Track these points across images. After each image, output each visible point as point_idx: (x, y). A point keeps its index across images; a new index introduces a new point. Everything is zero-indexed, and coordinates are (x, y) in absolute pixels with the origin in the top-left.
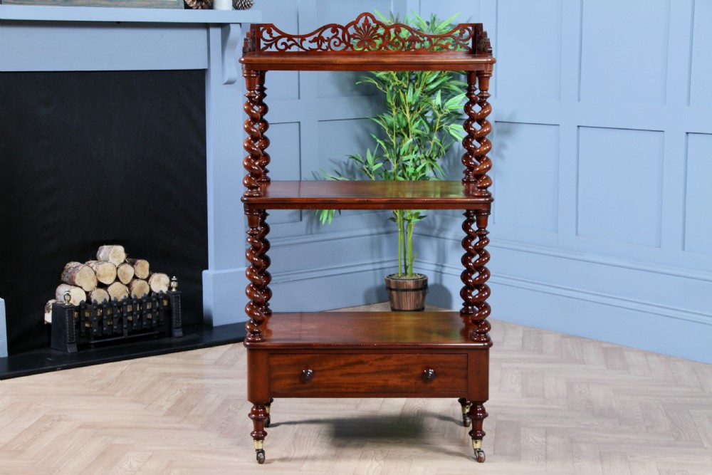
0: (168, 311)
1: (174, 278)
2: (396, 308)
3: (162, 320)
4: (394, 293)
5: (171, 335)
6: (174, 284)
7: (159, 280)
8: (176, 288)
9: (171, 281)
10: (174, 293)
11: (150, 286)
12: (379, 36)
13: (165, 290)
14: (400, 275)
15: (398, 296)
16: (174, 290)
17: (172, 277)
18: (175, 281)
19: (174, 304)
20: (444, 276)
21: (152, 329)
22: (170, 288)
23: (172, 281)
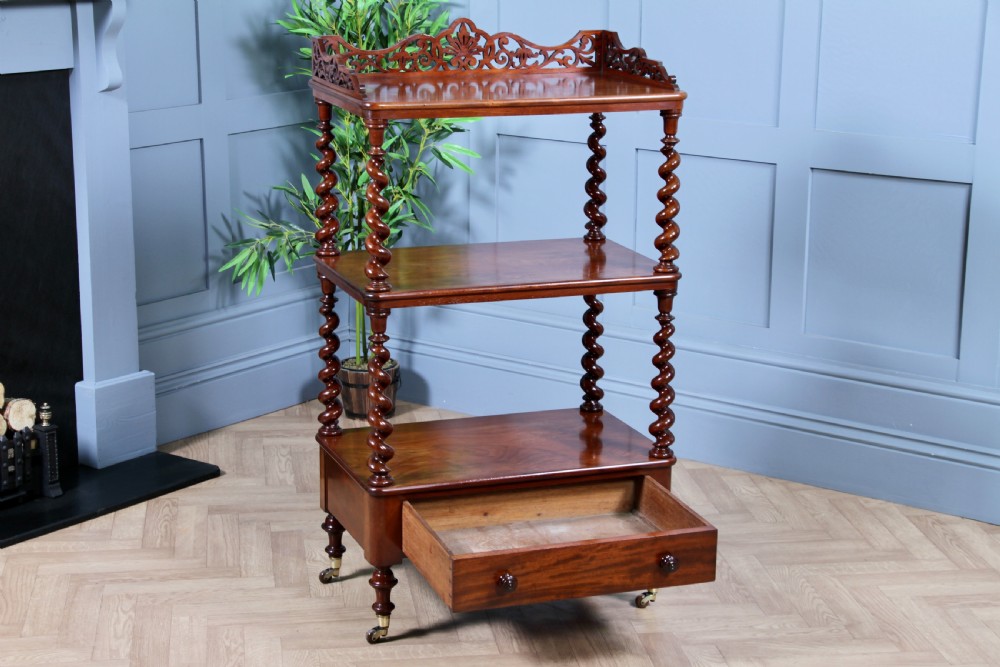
0: (36, 459)
1: (45, 406)
2: (355, 411)
3: (28, 473)
4: (353, 391)
5: (41, 495)
6: (44, 416)
7: (20, 410)
8: (49, 421)
9: (39, 410)
10: (47, 430)
11: (7, 421)
12: (479, 50)
13: (30, 424)
14: (358, 363)
15: (359, 395)
16: (45, 424)
17: (43, 405)
18: (48, 410)
19: (47, 448)
20: (416, 356)
21: (14, 490)
22: (38, 421)
23: (42, 411)
